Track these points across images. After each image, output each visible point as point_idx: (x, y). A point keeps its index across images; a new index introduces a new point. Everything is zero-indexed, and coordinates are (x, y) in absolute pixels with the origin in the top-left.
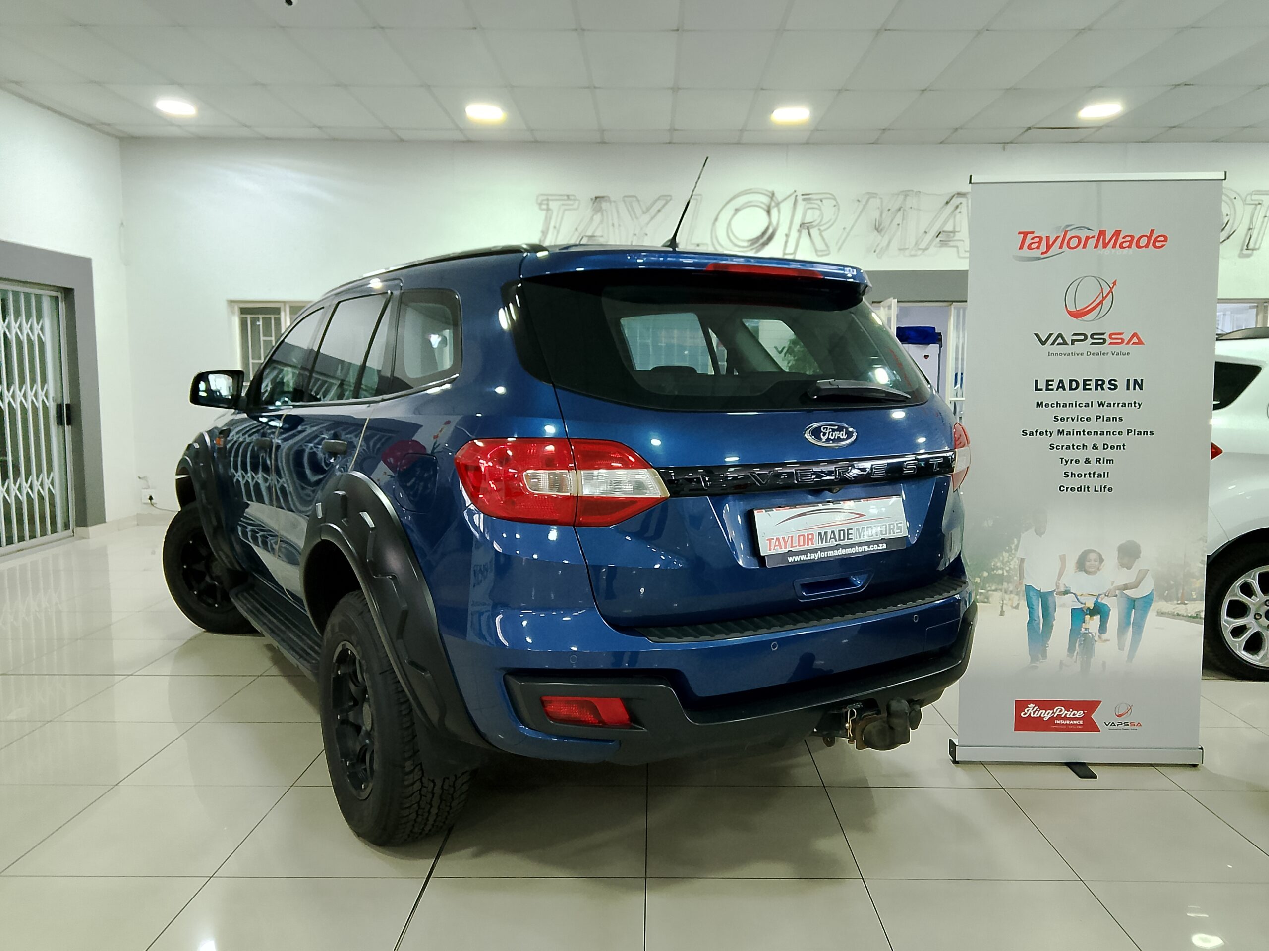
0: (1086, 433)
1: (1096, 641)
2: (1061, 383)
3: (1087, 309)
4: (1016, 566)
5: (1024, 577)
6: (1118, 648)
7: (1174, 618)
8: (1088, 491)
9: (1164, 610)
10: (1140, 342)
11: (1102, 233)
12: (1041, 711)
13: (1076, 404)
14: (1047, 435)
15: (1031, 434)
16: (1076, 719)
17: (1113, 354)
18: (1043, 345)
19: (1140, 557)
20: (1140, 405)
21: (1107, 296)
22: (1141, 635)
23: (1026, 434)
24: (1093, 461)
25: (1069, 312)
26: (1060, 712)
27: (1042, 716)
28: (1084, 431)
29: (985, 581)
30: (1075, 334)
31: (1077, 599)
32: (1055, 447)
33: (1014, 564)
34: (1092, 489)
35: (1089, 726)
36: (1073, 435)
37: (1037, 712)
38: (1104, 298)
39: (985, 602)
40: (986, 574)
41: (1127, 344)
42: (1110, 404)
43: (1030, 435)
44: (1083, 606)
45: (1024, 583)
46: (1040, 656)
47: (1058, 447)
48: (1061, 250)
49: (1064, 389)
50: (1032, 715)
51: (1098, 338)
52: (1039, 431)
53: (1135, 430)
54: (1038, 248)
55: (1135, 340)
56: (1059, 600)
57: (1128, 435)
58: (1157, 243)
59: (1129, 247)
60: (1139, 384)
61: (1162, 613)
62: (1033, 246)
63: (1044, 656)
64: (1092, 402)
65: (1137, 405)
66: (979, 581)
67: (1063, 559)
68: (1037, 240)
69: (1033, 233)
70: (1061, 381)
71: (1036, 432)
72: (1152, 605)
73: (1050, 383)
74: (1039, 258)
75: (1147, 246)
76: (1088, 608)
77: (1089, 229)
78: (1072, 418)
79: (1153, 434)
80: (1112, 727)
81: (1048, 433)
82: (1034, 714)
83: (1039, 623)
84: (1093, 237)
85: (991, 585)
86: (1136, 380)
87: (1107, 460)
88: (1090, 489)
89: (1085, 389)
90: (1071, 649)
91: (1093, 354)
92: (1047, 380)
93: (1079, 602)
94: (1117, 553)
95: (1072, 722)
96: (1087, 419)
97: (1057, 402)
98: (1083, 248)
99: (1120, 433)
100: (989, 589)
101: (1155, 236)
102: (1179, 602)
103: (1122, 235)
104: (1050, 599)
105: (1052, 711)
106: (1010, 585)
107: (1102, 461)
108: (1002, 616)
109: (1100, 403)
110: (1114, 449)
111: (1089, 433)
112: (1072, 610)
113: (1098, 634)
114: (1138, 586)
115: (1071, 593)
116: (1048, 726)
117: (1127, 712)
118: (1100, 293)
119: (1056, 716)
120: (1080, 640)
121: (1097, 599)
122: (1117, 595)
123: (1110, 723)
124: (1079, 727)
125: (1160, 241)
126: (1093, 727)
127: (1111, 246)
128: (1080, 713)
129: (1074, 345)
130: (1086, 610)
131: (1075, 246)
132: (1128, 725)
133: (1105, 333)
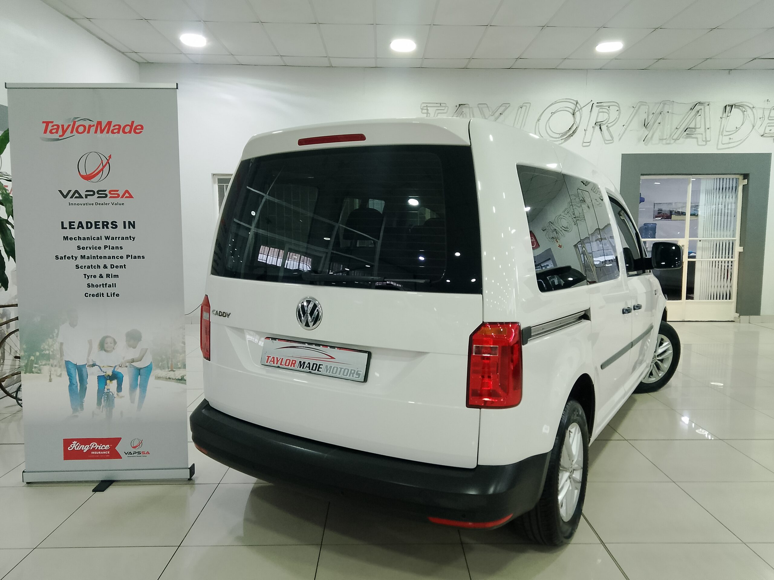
0: (98, 258)
1: (115, 397)
2: (80, 225)
3: (93, 174)
4: (58, 348)
5: (63, 355)
6: (130, 401)
7: (166, 381)
8: (103, 296)
9: (160, 375)
10: (131, 197)
11: (99, 123)
12: (82, 446)
13: (91, 238)
14: (73, 259)
15: (62, 258)
16: (105, 450)
17: (113, 205)
18: (64, 197)
19: (141, 340)
20: (134, 239)
21: (106, 164)
22: (146, 393)
23: (58, 258)
24: (105, 276)
25: (83, 177)
26: (94, 446)
27: (82, 449)
28: (97, 256)
29: (37, 358)
30: (87, 191)
31: (101, 370)
32: (80, 266)
33: (56, 346)
34: (105, 295)
35: (114, 455)
36: (91, 259)
37: (79, 446)
38: (104, 167)
39: (39, 373)
40: (38, 354)
41: (121, 198)
42: (113, 238)
43: (60, 259)
44: (105, 374)
45: (64, 360)
46: (79, 408)
47: (82, 267)
48: (72, 135)
49: (83, 228)
50: (75, 449)
51: (102, 194)
52: (67, 256)
53: (132, 255)
54: (57, 132)
55: (127, 195)
56: (90, 370)
57: (127, 258)
58: (136, 130)
59: (118, 132)
60: (132, 225)
61: (159, 377)
62: (54, 131)
63: (82, 408)
64: (101, 237)
65: (132, 238)
66: (33, 359)
68: (55, 127)
69: (52, 122)
70: (80, 223)
71: (65, 256)
72: (152, 372)
73: (72, 224)
74: (58, 140)
75: (130, 132)
76: (108, 375)
77: (90, 120)
78: (89, 247)
79: (144, 258)
81: (74, 258)
82: (76, 448)
83: (77, 386)
84: (94, 126)
85: (42, 361)
86: (130, 221)
87: (114, 275)
88: (104, 295)
89: (96, 228)
90: (99, 403)
91: (99, 204)
92: (69, 222)
93: (102, 371)
94: (126, 337)
95: (102, 453)
96: (99, 247)
97: (79, 237)
98: (87, 133)
99: (122, 257)
100: (41, 364)
101: (135, 126)
102: (170, 370)
103: (112, 125)
104: (84, 369)
105: (89, 446)
106: (54, 361)
108: (50, 381)
109: (106, 237)
110: (118, 268)
111: (101, 257)
112: (98, 376)
113: (117, 393)
114: (142, 359)
115: (97, 365)
116: (87, 456)
117: (139, 445)
118: (101, 163)
119: (91, 449)
120: (104, 397)
121: (114, 369)
122: (127, 366)
123: (128, 452)
124: (108, 456)
125: (138, 129)
126: (117, 456)
127: (106, 131)
128: (107, 446)
129: (87, 198)
130: (107, 377)
131: (82, 131)
132: (141, 454)
133: (106, 190)
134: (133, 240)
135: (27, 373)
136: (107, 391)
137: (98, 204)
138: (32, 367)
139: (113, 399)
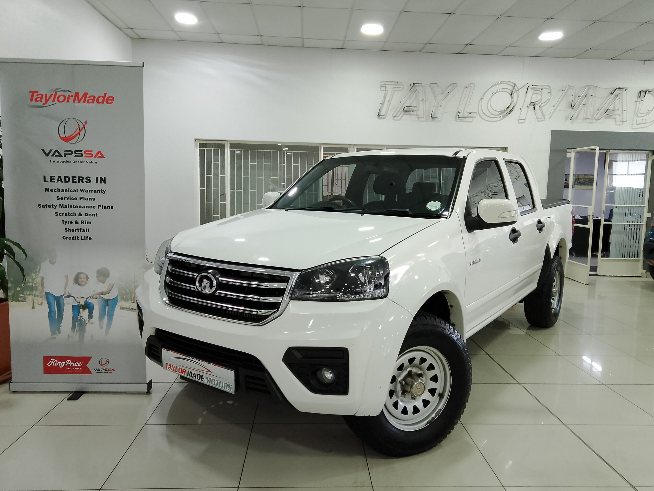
0: (75, 207)
1: (87, 323)
2: (60, 179)
3: (72, 137)
4: (39, 281)
5: (44, 287)
6: (99, 327)
7: (129, 311)
8: (78, 239)
9: (124, 306)
10: (103, 156)
11: (77, 94)
12: (58, 363)
13: (69, 190)
14: (53, 207)
15: (43, 206)
16: (78, 367)
17: (87, 163)
18: (47, 156)
19: (109, 277)
21: (82, 129)
22: (112, 321)
23: (41, 206)
24: (80, 222)
25: (62, 139)
26: (69, 363)
27: (59, 365)
28: (74, 206)
29: (23, 290)
30: (66, 151)
32: (58, 214)
33: (38, 280)
34: (80, 238)
35: (85, 370)
36: (68, 207)
37: (56, 363)
38: (80, 131)
39: (24, 302)
40: (23, 286)
41: (94, 157)
42: (87, 190)
44: (79, 303)
45: (45, 291)
46: (57, 332)
47: (60, 214)
48: (54, 103)
49: (62, 182)
50: (53, 365)
51: (78, 153)
52: (48, 205)
54: (41, 101)
55: (99, 155)
56: (66, 300)
57: (99, 208)
59: (93, 102)
60: (103, 180)
61: (123, 308)
62: (39, 99)
63: (59, 331)
64: (77, 189)
66: (19, 290)
67: (67, 277)
68: (40, 96)
69: (37, 92)
70: (60, 177)
71: (46, 205)
72: (117, 303)
73: (53, 178)
74: (41, 107)
75: (103, 102)
76: (82, 305)
77: (70, 91)
78: (67, 198)
79: (113, 208)
80: (98, 371)
82: (54, 364)
83: (55, 314)
84: (72, 96)
85: (26, 292)
86: (102, 177)
87: (87, 222)
89: (73, 182)
90: (73, 328)
92: (50, 176)
93: (76, 301)
94: (96, 274)
95: (75, 369)
96: (75, 198)
97: (58, 189)
98: (67, 102)
99: (94, 207)
100: (26, 294)
101: (108, 97)
102: (133, 302)
103: (88, 95)
104: (61, 300)
105: (65, 363)
106: (37, 292)
107: (84, 223)
108: (33, 309)
109: (81, 189)
110: (91, 216)
111: (77, 207)
112: (72, 306)
113: (88, 319)
114: (109, 293)
115: (72, 297)
116: (63, 371)
117: (106, 363)
118: (78, 128)
119: (66, 365)
120: (78, 323)
121: (86, 300)
122: (97, 298)
123: (97, 369)
124: (80, 371)
125: (110, 100)
126: (87, 371)
127: (83, 102)
128: (80, 364)
129: (66, 157)
130: (81, 306)
131: (62, 100)
132: (107, 370)
133: (82, 151)
134: (103, 192)
135: (14, 302)
136: (81, 318)
137: (75, 163)
138: (18, 296)
139: (85, 324)
